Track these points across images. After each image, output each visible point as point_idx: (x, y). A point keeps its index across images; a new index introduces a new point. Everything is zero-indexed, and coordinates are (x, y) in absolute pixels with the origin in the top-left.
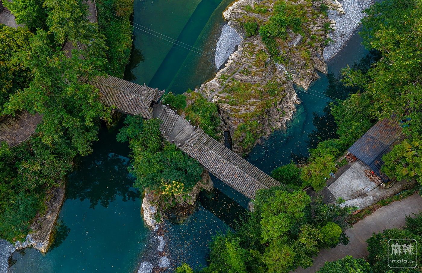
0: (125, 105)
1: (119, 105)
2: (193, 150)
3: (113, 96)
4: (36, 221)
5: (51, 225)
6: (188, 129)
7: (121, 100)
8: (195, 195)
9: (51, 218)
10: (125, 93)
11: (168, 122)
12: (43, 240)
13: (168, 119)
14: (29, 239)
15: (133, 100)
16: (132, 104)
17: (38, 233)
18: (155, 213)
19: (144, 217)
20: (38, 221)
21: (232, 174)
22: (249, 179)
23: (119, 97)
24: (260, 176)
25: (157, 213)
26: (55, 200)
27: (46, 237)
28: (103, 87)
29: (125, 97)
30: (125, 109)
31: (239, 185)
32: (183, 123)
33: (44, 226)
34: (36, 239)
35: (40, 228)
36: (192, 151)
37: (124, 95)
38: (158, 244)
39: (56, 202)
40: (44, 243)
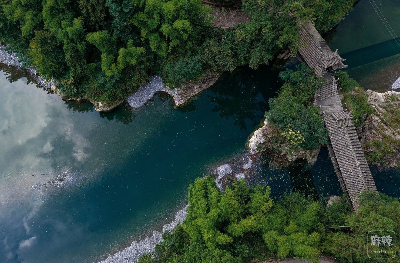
0: (309, 54)
1: (303, 51)
2: (333, 123)
3: (306, 41)
4: (187, 84)
5: (193, 94)
6: (338, 108)
7: (308, 48)
8: (297, 157)
9: (196, 90)
10: (317, 46)
11: (326, 92)
12: (182, 99)
13: (328, 89)
14: (175, 91)
15: (317, 55)
16: (314, 57)
17: (183, 91)
18: (261, 143)
19: (251, 139)
20: (188, 85)
21: (349, 164)
22: (360, 179)
23: (309, 45)
24: (371, 184)
25: (262, 144)
26: (207, 81)
27: (185, 99)
28: (303, 30)
29: (313, 48)
30: (306, 57)
31: (347, 176)
32: (337, 101)
33: (189, 91)
34: (179, 94)
35: (186, 90)
36: (331, 124)
37: (314, 46)
38: (246, 162)
39: (206, 84)
40: (181, 101)
